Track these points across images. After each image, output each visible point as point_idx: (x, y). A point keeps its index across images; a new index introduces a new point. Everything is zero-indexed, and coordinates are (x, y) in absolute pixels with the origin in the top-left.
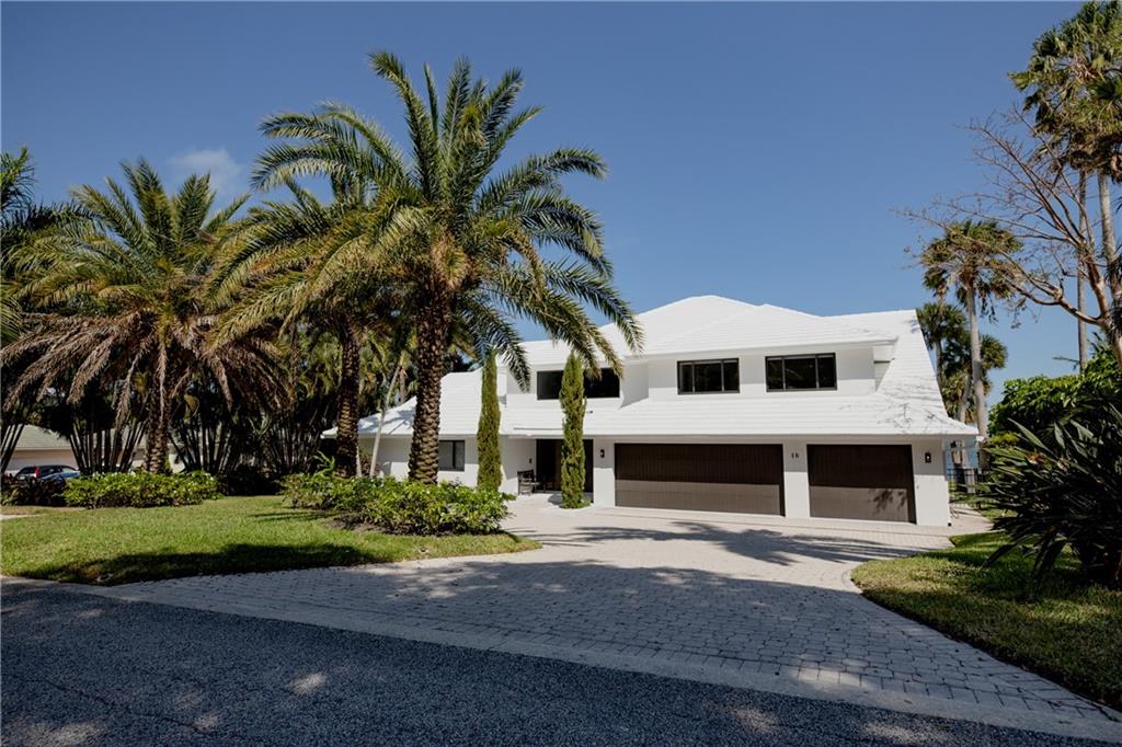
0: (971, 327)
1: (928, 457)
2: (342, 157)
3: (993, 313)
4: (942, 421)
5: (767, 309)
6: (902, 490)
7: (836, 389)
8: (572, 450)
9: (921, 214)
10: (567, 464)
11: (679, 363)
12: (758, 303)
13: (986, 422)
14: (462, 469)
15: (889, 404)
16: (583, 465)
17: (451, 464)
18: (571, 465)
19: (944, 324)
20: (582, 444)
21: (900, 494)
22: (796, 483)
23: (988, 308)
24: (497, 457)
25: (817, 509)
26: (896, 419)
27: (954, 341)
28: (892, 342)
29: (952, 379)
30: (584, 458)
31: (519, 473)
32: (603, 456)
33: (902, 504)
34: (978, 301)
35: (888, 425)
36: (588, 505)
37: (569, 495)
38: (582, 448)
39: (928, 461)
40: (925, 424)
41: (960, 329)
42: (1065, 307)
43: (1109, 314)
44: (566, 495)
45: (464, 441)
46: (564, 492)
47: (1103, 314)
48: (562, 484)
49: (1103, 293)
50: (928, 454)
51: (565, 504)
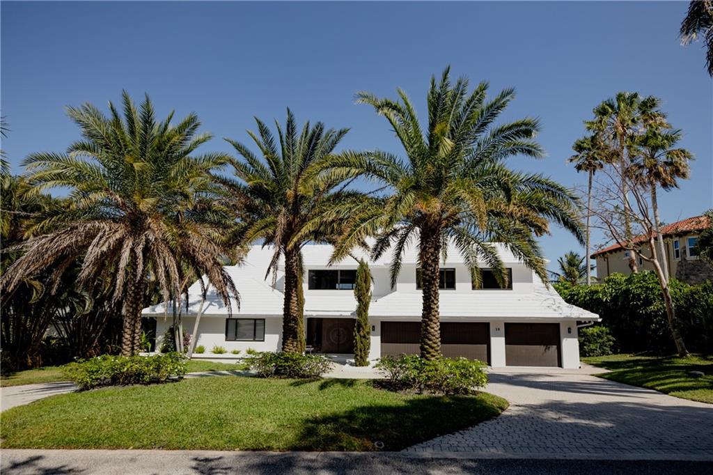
11: (417, 269)
14: (262, 340)
15: (543, 299)
17: (252, 336)
21: (553, 348)
22: (498, 344)
24: (303, 331)
25: (510, 361)
32: (374, 330)
39: (570, 332)
42: (635, 251)
43: (656, 257)
44: (358, 357)
45: (264, 319)
46: (357, 355)
47: (653, 257)
48: (356, 350)
49: (653, 246)
50: (569, 329)
51: (358, 364)
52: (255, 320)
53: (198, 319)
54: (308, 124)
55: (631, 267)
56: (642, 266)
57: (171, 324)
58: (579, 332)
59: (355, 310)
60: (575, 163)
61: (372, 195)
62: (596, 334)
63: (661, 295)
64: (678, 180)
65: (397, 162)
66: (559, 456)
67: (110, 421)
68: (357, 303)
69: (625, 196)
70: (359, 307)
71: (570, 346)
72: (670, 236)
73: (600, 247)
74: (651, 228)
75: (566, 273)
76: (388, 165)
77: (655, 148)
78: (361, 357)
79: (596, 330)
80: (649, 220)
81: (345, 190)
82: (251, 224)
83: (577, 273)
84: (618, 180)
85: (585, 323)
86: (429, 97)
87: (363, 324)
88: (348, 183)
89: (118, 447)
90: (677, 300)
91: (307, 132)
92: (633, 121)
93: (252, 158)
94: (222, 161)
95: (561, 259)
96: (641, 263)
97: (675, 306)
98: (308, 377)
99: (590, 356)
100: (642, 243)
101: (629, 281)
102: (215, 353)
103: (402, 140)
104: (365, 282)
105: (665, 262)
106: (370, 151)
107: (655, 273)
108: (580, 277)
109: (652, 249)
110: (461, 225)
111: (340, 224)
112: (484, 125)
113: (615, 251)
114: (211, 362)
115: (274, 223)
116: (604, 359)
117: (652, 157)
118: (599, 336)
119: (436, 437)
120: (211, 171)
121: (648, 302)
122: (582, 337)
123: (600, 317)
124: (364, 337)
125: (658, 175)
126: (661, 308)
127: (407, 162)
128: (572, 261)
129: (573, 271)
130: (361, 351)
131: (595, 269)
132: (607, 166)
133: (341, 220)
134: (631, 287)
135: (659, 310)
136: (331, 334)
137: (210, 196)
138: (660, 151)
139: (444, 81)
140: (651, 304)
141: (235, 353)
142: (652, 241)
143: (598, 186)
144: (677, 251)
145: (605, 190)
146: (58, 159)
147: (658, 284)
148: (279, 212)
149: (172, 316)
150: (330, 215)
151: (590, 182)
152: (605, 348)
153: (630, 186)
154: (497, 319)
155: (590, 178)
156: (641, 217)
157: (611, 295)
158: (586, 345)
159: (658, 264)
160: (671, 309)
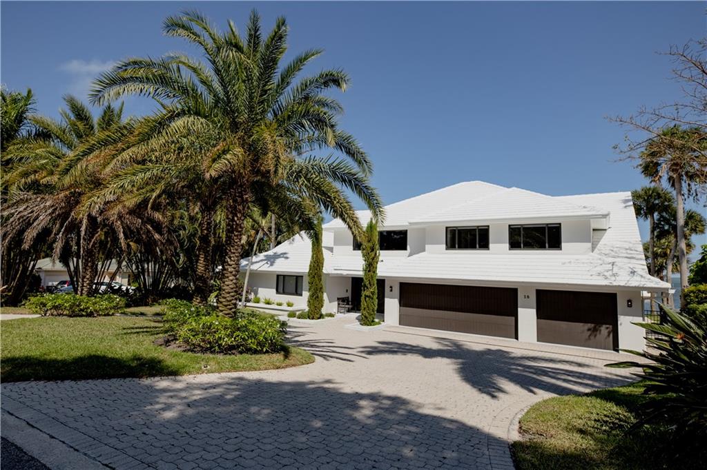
0: (678, 204)
1: (630, 303)
2: (162, 82)
3: (697, 195)
4: (642, 276)
5: (515, 190)
6: (608, 326)
7: (561, 249)
8: (369, 286)
9: (629, 120)
10: (365, 295)
11: (447, 228)
12: (509, 187)
13: (687, 275)
14: (301, 295)
15: (600, 262)
16: (375, 297)
17: (294, 291)
18: (367, 296)
19: (657, 202)
20: (376, 282)
21: (607, 328)
22: (527, 317)
23: (693, 191)
24: (321, 288)
25: (542, 336)
26: (606, 274)
27: (664, 214)
28: (605, 216)
29: (663, 241)
30: (376, 291)
31: (338, 299)
32: (391, 291)
33: (609, 335)
34: (685, 186)
35: (599, 278)
36: (379, 323)
37: (365, 317)
38: (376, 285)
39: (630, 306)
40: (628, 278)
41: (669, 206)
45: (303, 276)
51: (365, 322)
52: (297, 277)
53: (248, 274)
70: (365, 267)
102: (265, 303)
141: (279, 305)
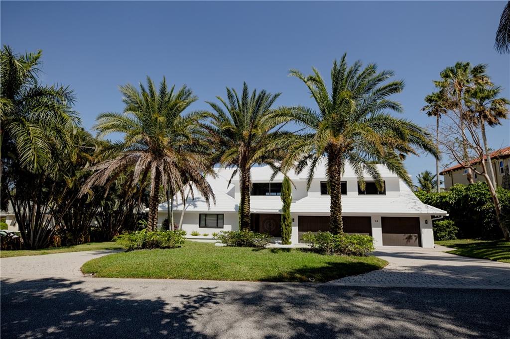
7: (385, 195)
11: (321, 182)
14: (222, 227)
17: (215, 225)
21: (416, 236)
22: (377, 232)
25: (385, 242)
32: (293, 221)
33: (417, 239)
35: (413, 209)
36: (291, 243)
39: (426, 223)
40: (426, 209)
42: (471, 168)
43: (486, 172)
44: (284, 239)
45: (223, 214)
46: (284, 237)
47: (484, 172)
48: (283, 234)
49: (484, 165)
50: (426, 221)
51: (284, 243)
52: (218, 215)
53: (183, 214)
54: (255, 91)
55: (469, 180)
56: (477, 179)
57: (166, 217)
58: (433, 224)
59: (281, 208)
60: (426, 111)
61: (297, 133)
62: (445, 225)
63: (491, 198)
64: (501, 120)
65: (312, 112)
66: (424, 286)
67: (152, 265)
68: (283, 204)
69: (463, 132)
70: (284, 206)
71: (427, 234)
72: (496, 158)
73: (446, 166)
74: (482, 152)
75: (423, 186)
76: (307, 115)
77: (482, 99)
78: (286, 239)
79: (445, 222)
80: (480, 148)
81: (280, 130)
82: (223, 152)
83: (430, 185)
84: (458, 121)
85: (437, 217)
86: (332, 72)
87: (287, 217)
88: (282, 126)
89: (161, 278)
90: (503, 202)
91: (255, 95)
92: (467, 81)
93: (221, 112)
94: (206, 115)
95: (419, 175)
96: (476, 177)
97: (502, 206)
98: (257, 247)
99: (441, 240)
100: (476, 163)
101: (467, 189)
102: (193, 235)
103: (316, 99)
104: (288, 190)
105: (493, 176)
106: (294, 107)
107: (486, 184)
108: (433, 188)
109: (483, 167)
110: (354, 151)
111: (278, 151)
112: (369, 89)
113: (457, 169)
114: (191, 241)
115: (237, 151)
116: (452, 242)
117: (481, 105)
118: (447, 227)
119: (345, 276)
120: (199, 121)
121: (481, 203)
122: (436, 227)
123: (448, 213)
124: (288, 225)
125: (485, 117)
126: (491, 207)
127: (318, 112)
128: (426, 177)
129: (428, 184)
130: (286, 234)
131: (443, 183)
132: (449, 112)
133: (278, 149)
134: (470, 193)
135: (490, 208)
136: (265, 224)
137: (197, 136)
138: (487, 101)
139: (343, 62)
140: (484, 204)
141: (205, 235)
142: (483, 162)
143: (443, 125)
144: (502, 169)
145: (449, 128)
146: (114, 116)
147: (489, 191)
148: (240, 145)
149: (167, 212)
150: (271, 146)
151: (438, 123)
152: (452, 235)
153: (466, 125)
154: (376, 214)
155: (438, 120)
156: (475, 146)
157: (455, 199)
158: (438, 233)
159: (488, 177)
160: (498, 208)
